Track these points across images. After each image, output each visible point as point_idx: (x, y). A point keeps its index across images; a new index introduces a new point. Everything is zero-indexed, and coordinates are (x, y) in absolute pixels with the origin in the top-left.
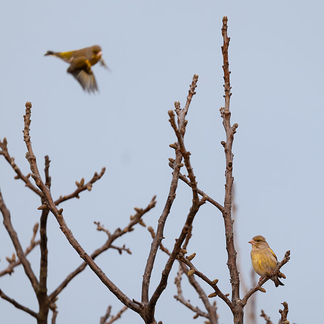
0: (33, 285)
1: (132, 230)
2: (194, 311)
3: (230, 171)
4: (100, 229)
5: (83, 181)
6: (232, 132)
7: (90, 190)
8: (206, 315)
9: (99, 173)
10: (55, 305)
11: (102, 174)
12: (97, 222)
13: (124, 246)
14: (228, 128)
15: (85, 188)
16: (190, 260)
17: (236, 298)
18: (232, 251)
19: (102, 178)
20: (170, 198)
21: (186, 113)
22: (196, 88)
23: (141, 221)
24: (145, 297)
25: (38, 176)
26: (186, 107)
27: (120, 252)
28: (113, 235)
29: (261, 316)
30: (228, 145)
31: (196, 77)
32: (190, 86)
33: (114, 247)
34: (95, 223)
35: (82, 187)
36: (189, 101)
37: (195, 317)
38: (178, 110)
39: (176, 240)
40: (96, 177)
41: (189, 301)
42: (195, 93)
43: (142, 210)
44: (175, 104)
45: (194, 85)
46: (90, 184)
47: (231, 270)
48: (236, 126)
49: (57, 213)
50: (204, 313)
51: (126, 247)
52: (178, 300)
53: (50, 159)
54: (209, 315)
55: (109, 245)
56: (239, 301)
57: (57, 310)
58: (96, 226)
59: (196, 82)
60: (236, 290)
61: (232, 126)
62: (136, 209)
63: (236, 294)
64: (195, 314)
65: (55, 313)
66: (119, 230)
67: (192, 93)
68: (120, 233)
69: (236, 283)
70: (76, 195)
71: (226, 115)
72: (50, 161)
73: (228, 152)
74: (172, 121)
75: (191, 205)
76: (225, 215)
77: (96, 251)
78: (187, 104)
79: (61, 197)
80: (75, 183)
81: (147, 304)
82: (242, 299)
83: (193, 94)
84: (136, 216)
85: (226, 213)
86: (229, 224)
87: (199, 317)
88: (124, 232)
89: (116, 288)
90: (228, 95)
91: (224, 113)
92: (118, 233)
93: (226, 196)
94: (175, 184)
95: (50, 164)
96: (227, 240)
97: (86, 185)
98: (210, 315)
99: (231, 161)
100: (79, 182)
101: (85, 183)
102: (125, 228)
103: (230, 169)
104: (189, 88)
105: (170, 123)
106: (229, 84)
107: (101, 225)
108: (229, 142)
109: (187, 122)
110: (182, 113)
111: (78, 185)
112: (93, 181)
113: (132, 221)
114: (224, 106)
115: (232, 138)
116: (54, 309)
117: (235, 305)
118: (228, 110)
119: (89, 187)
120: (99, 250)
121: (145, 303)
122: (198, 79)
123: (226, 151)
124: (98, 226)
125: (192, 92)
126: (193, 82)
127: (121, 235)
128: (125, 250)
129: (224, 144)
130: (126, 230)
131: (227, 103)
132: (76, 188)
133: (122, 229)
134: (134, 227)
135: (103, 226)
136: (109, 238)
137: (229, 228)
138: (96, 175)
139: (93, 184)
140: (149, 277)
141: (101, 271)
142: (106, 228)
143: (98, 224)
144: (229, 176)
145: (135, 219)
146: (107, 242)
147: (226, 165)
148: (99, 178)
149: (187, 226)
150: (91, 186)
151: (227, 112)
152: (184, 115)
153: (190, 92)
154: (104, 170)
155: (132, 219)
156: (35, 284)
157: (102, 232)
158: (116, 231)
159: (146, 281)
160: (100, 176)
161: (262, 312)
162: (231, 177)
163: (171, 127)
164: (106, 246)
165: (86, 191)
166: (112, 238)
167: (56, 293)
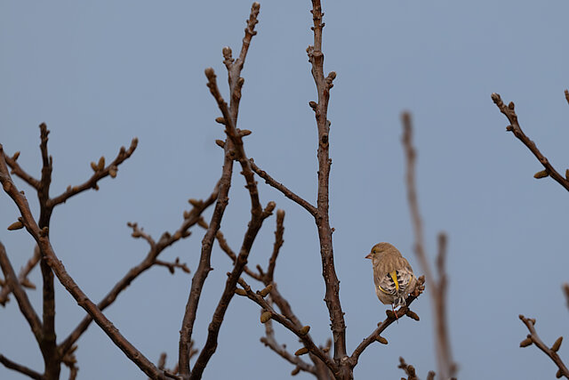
0: (33, 330)
1: (189, 234)
2: (292, 362)
3: (324, 149)
4: (137, 235)
5: (102, 161)
6: (326, 87)
7: (114, 177)
8: (311, 368)
9: (127, 148)
10: (73, 358)
11: (133, 149)
12: (132, 223)
13: (177, 261)
14: (319, 80)
15: (106, 174)
16: (263, 297)
17: (340, 354)
18: (332, 278)
19: (132, 156)
20: (220, 205)
21: (241, 67)
22: (256, 25)
23: (202, 219)
24: (184, 367)
25: (7, 176)
26: (241, 56)
27: (172, 271)
28: (159, 244)
29: (400, 367)
30: (320, 107)
31: (256, 8)
32: (248, 22)
33: (161, 264)
34: (129, 225)
35: (101, 172)
36: (246, 46)
37: (295, 373)
38: (228, 62)
39: (229, 274)
40: (124, 156)
41: (285, 346)
42: (255, 33)
43: (201, 202)
44: (224, 51)
45: (253, 21)
46: (114, 167)
47: (330, 309)
48: (333, 76)
49: (39, 235)
50: (308, 366)
51: (181, 262)
52: (266, 345)
53: (48, 129)
54: (315, 369)
55: (152, 261)
56: (345, 359)
57: (76, 365)
58: (131, 231)
59: (257, 14)
60: (340, 342)
61: (326, 76)
62: (192, 202)
63: (340, 348)
64: (294, 367)
65: (74, 370)
66: (167, 235)
67: (250, 34)
68: (169, 240)
69: (339, 330)
70: (92, 184)
71: (317, 60)
72: (48, 132)
73: (321, 118)
74: (212, 86)
75: (249, 218)
76: (320, 221)
77: (132, 271)
78: (242, 52)
79: (69, 189)
80: (89, 165)
81: (189, 376)
82: (350, 356)
83: (252, 36)
84: (193, 212)
85: (320, 218)
86: (325, 235)
87: (301, 372)
88: (175, 240)
89: (137, 353)
90: (318, 26)
91: (313, 56)
92: (166, 240)
93: (319, 190)
94: (226, 182)
95: (49, 136)
96: (324, 261)
97: (109, 167)
98: (318, 369)
99: (326, 134)
100: (97, 163)
101: (107, 164)
102: (177, 232)
103: (324, 146)
104: (246, 26)
105: (208, 88)
106: (320, 9)
107: (139, 227)
108: (323, 103)
109: (243, 80)
110: (235, 67)
111: (94, 168)
112: (119, 161)
113: (188, 221)
114: (312, 45)
115: (327, 96)
116: (71, 364)
117: (340, 366)
118: (319, 51)
119: (112, 172)
120: (136, 268)
121: (184, 375)
122: (260, 11)
123: (318, 117)
124: (135, 230)
125: (250, 31)
126: (252, 16)
127: (170, 244)
128: (179, 266)
129: (313, 106)
130: (177, 236)
131: (318, 40)
132: (91, 174)
133: (172, 233)
134: (190, 230)
135: (142, 229)
136: (152, 249)
137: (326, 241)
138: (122, 151)
139: (119, 167)
140: (190, 333)
141: (113, 327)
142: (146, 232)
143: (135, 226)
144: (324, 158)
145: (192, 217)
146: (149, 255)
147: (318, 140)
148: (128, 156)
149: (244, 252)
150: (116, 170)
151: (317, 54)
152: (238, 69)
153: (246, 31)
154: (135, 142)
155: (186, 217)
156: (36, 329)
157: (141, 240)
158: (163, 238)
159: (185, 339)
160: (129, 152)
161: (402, 360)
162: (327, 159)
163: (211, 95)
164: (147, 263)
165: (109, 177)
166: (157, 249)
167: (71, 341)
